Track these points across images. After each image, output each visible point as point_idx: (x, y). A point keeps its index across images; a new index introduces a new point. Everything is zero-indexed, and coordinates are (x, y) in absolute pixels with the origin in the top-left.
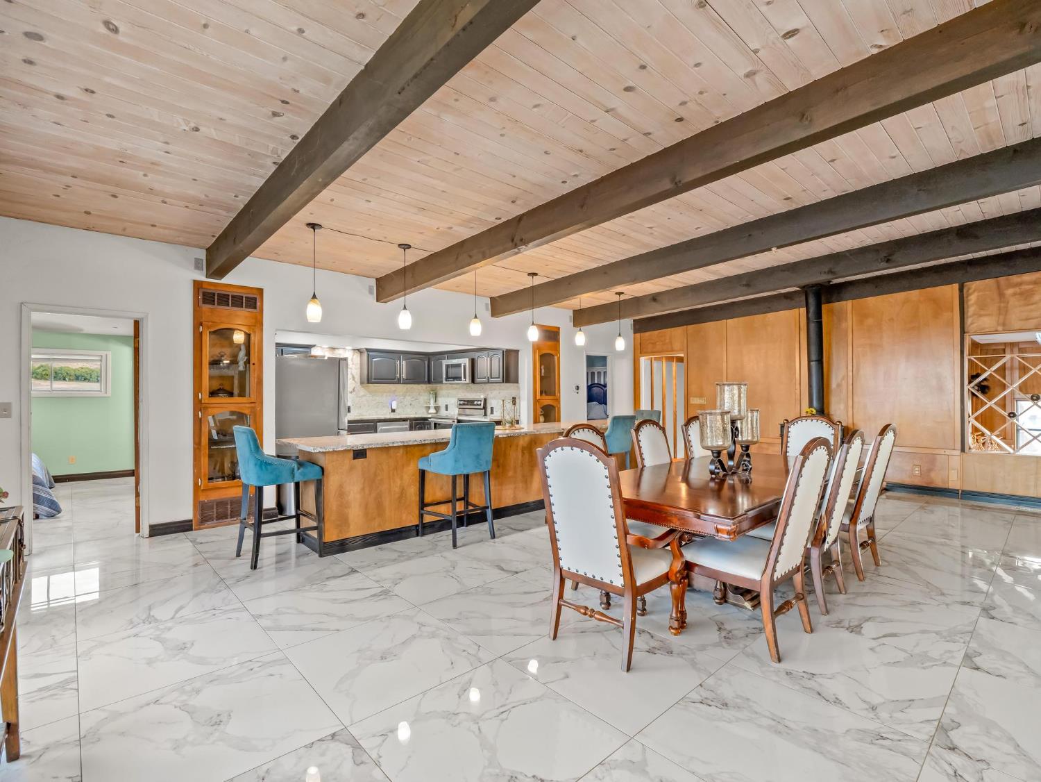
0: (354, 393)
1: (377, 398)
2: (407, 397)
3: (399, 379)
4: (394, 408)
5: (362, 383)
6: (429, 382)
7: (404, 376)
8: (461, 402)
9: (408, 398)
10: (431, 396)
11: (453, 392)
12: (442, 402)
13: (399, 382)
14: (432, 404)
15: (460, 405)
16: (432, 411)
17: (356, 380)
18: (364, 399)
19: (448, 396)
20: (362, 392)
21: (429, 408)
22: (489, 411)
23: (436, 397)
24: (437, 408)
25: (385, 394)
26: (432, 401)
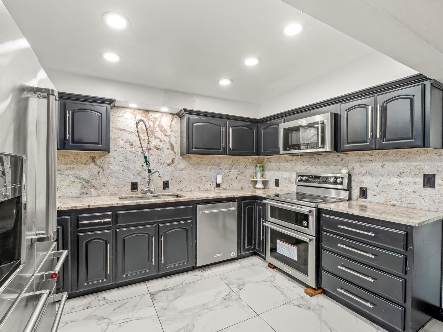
0: (174, 166)
1: (200, 172)
2: (232, 170)
3: (225, 149)
4: (219, 182)
5: (182, 154)
6: (258, 153)
7: (231, 145)
8: (304, 178)
9: (234, 171)
10: (258, 169)
11: (289, 165)
12: (270, 176)
13: (224, 153)
14: (259, 179)
15: (301, 181)
16: (260, 185)
17: (175, 150)
18: (185, 172)
19: (279, 170)
20: (182, 164)
21: (256, 182)
22: (356, 192)
23: (263, 170)
24: (265, 183)
25: (209, 167)
26: (259, 175)
